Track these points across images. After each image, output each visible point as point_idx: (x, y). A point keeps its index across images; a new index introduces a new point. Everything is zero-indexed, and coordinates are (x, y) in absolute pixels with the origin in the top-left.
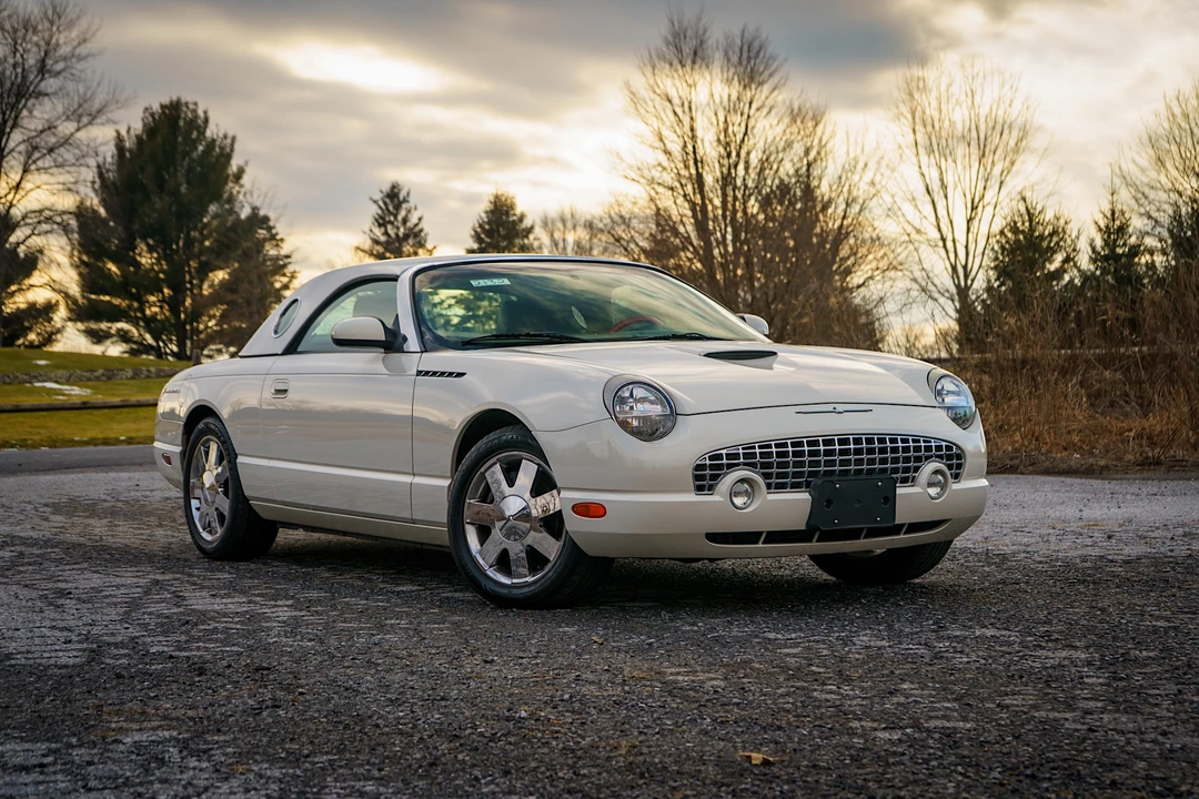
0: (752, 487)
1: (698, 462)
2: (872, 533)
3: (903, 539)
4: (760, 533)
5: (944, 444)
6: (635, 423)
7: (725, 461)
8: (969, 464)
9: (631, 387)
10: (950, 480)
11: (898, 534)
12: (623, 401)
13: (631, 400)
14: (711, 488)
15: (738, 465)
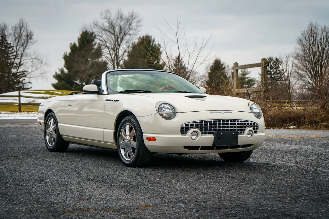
0: (197, 133)
1: (182, 126)
2: (231, 147)
3: (240, 149)
4: (200, 147)
5: (252, 123)
6: (165, 115)
7: (190, 126)
8: (259, 128)
9: (164, 104)
10: (254, 133)
11: (239, 148)
12: (161, 108)
13: (164, 108)
14: (185, 133)
15: (193, 127)
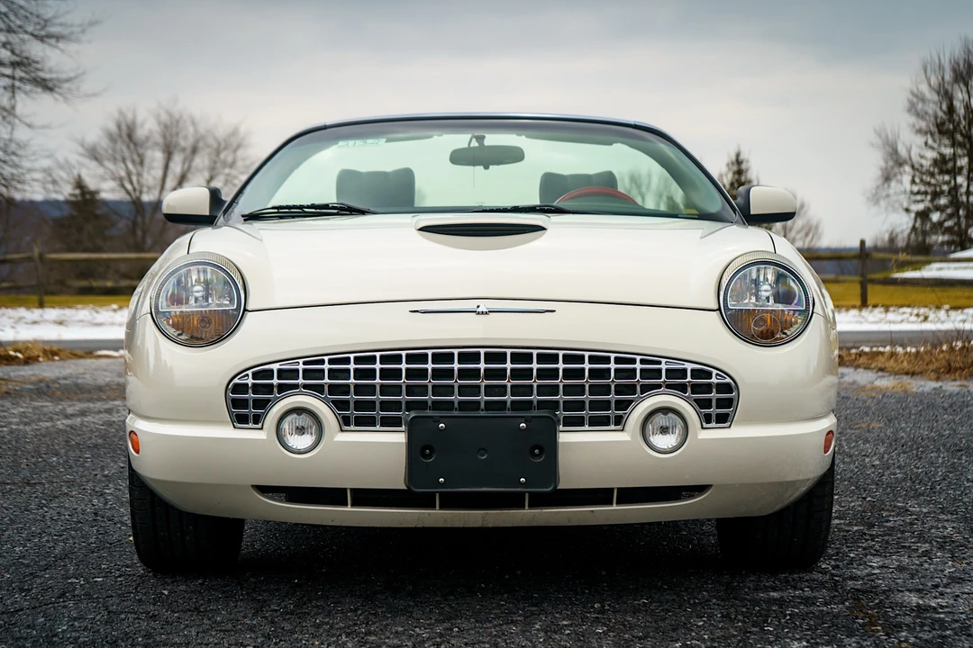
0: (315, 421)
1: (236, 381)
4: (345, 491)
5: (689, 367)
7: (275, 381)
10: (698, 425)
14: (257, 419)
15: (295, 387)
